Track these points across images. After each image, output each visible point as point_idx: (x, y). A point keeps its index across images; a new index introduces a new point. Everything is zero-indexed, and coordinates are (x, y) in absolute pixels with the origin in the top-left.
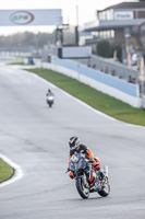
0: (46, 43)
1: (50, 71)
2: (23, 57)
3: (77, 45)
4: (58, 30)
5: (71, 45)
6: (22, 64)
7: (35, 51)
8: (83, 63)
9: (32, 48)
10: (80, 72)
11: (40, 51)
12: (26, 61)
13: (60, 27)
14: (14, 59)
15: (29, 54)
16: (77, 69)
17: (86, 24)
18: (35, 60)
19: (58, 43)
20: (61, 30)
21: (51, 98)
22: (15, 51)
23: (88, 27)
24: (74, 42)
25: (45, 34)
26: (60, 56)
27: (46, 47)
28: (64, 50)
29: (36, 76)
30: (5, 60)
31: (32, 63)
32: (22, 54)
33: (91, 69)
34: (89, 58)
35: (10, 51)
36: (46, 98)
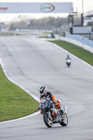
0: (63, 24)
1: (65, 42)
2: (48, 33)
3: (82, 25)
4: (70, 16)
5: (79, 26)
6: (47, 37)
7: (55, 29)
8: (86, 37)
9: (53, 27)
10: (84, 43)
11: (59, 29)
12: (50, 35)
13: (72, 14)
14: (42, 34)
15: (51, 31)
16: (82, 41)
17: (88, 12)
18: (55, 35)
19: (70, 24)
20: (72, 16)
21: (69, 61)
22: (42, 29)
23: (89, 14)
24: (80, 24)
25: (62, 18)
26: (71, 32)
27: (62, 27)
28: (74, 28)
29: (56, 45)
30: (36, 34)
31: (53, 37)
32: (47, 31)
33: (91, 41)
34: (90, 34)
35: (39, 29)
36: (65, 61)
